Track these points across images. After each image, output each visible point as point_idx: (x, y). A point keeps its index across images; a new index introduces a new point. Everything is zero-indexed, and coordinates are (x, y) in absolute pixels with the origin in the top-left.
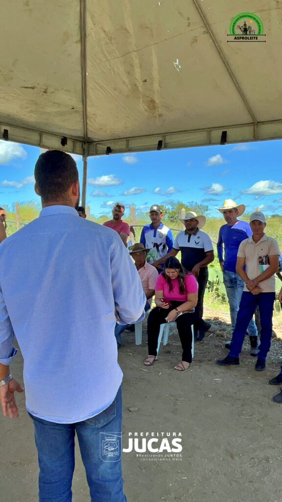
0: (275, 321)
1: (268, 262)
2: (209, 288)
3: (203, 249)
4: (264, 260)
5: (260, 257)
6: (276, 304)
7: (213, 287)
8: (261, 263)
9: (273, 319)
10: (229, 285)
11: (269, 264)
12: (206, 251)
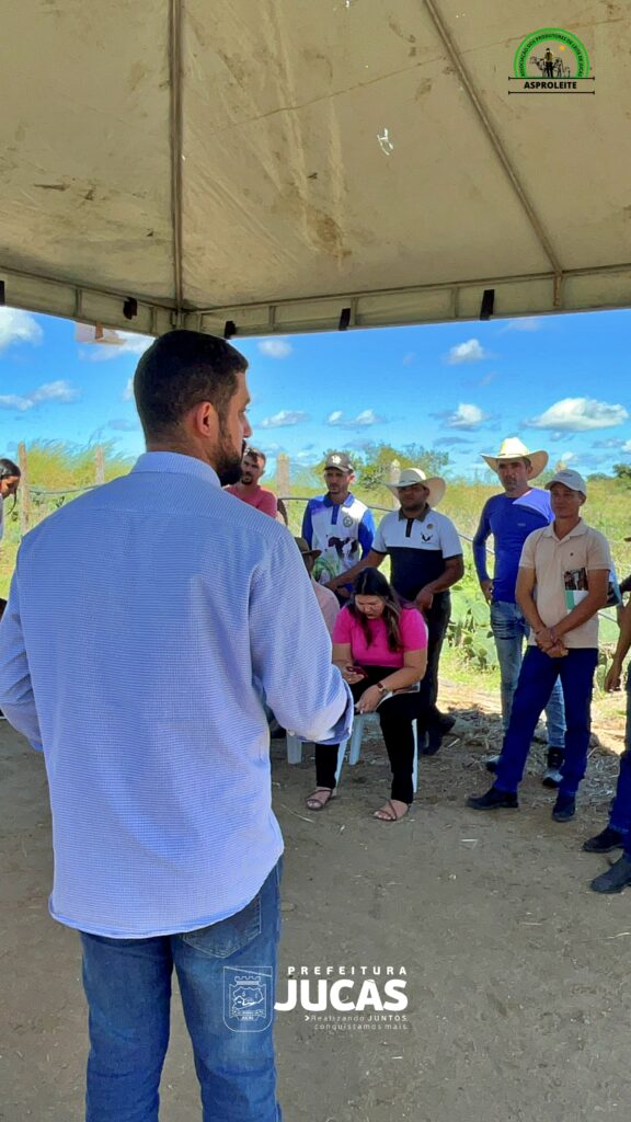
0: (596, 712)
1: (584, 584)
2: (450, 639)
3: (440, 553)
4: (577, 579)
5: (568, 573)
6: (599, 673)
7: (459, 634)
8: (570, 585)
9: (593, 706)
10: (505, 634)
11: (587, 589)
12: (445, 556)
